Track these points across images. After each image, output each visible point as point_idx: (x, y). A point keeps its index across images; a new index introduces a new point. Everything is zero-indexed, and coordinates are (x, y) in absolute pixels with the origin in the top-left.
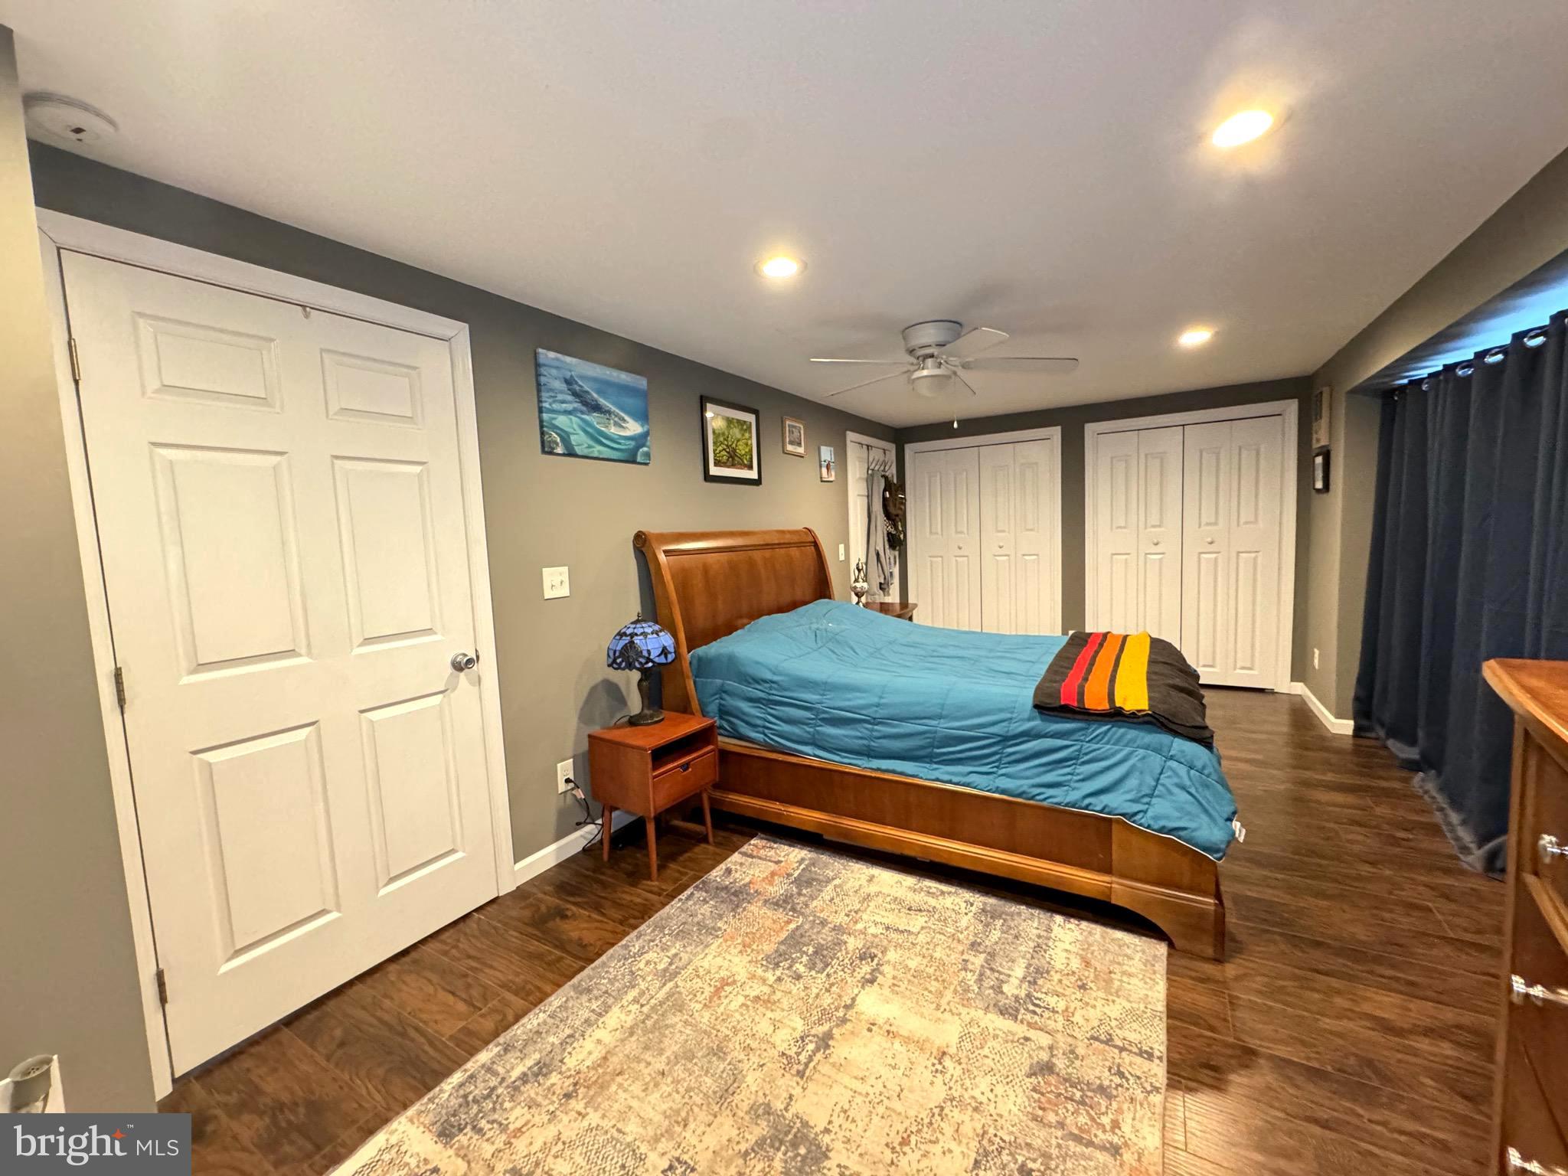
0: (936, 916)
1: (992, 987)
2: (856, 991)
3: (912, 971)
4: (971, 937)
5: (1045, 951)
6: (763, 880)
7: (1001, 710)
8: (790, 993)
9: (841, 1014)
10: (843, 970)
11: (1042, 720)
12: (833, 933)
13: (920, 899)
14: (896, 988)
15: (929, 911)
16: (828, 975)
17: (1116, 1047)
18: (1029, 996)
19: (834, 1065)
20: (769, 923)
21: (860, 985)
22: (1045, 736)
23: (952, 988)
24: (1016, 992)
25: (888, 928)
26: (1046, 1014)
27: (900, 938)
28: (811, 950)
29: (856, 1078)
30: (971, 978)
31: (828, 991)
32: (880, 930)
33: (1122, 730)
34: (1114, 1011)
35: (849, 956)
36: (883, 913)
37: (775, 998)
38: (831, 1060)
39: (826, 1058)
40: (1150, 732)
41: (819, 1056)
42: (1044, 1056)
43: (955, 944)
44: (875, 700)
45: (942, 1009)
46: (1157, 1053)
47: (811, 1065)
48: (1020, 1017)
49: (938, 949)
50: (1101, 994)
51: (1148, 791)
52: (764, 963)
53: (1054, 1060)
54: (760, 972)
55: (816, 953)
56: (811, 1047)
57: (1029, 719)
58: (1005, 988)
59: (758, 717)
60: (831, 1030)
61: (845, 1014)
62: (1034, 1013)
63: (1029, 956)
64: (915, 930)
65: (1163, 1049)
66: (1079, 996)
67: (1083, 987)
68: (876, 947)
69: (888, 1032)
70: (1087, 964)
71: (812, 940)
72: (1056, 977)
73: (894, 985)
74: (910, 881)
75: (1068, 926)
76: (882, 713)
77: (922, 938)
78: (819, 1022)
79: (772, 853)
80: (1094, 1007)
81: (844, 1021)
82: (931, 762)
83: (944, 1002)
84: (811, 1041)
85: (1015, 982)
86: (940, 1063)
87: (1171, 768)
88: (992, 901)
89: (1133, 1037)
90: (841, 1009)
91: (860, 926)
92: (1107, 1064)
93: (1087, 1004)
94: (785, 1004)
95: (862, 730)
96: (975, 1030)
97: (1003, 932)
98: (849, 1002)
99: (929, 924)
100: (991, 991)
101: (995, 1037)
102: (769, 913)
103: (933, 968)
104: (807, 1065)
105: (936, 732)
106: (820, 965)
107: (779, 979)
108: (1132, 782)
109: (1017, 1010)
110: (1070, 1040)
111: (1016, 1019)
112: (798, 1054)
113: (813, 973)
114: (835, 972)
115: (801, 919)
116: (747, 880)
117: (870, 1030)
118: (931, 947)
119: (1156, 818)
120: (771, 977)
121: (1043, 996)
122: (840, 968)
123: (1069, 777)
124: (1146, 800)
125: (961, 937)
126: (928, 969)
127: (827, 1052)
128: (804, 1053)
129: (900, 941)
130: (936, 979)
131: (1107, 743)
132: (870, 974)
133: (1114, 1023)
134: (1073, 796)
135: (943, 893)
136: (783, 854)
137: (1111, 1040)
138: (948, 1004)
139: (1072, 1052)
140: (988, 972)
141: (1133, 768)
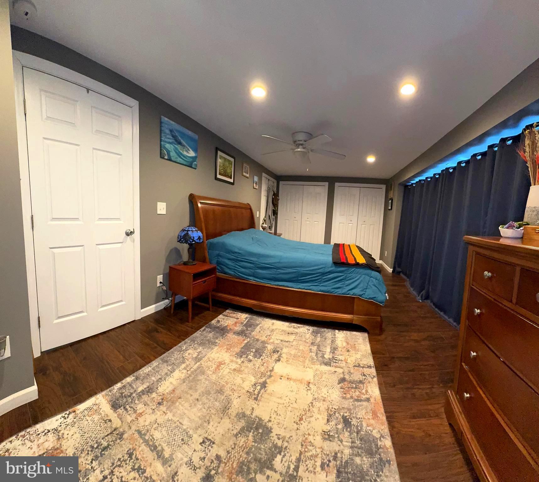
0: (298, 335)
1: (321, 357)
2: (273, 365)
3: (293, 355)
4: (311, 341)
5: (335, 342)
6: (233, 324)
7: (323, 264)
8: (248, 367)
9: (269, 374)
10: (267, 357)
11: (335, 267)
12: (262, 344)
13: (291, 330)
14: (288, 362)
15: (295, 334)
16: (262, 359)
17: (361, 367)
18: (333, 357)
19: (268, 394)
20: (236, 341)
21: (275, 362)
22: (336, 272)
23: (308, 359)
24: (329, 357)
25: (282, 341)
26: (340, 362)
27: (287, 344)
28: (254, 350)
29: (278, 398)
30: (313, 355)
31: (263, 365)
32: (279, 342)
33: (358, 270)
34: (359, 356)
35: (269, 352)
36: (280, 336)
37: (242, 369)
38: (267, 392)
39: (265, 391)
40: (366, 270)
41: (263, 391)
42: (342, 376)
43: (306, 344)
44: (278, 261)
45: (306, 367)
46: (372, 366)
47: (260, 395)
48: (332, 365)
49: (301, 346)
50: (354, 352)
51: (366, 288)
52: (236, 356)
53: (345, 377)
54: (235, 359)
55: (256, 351)
56: (259, 388)
57: (331, 267)
58: (325, 356)
59: (232, 266)
60: (266, 380)
61: (271, 374)
62: (336, 362)
63: (330, 344)
64: (291, 341)
65: (373, 364)
66: (348, 354)
67: (348, 351)
68: (279, 348)
69: (288, 378)
70: (348, 344)
71: (254, 347)
72: (340, 349)
73: (287, 361)
74: (287, 324)
75: (340, 333)
76: (280, 265)
77: (294, 343)
78: (261, 377)
79: (235, 315)
80: (353, 356)
81: (270, 376)
82: (297, 282)
83: (306, 364)
84: (258, 386)
85: (328, 353)
86: (309, 387)
87: (371, 280)
88: (315, 328)
89: (365, 363)
90: (269, 372)
91: (271, 341)
92: (360, 373)
93: (350, 356)
94: (246, 370)
95: (273, 271)
96: (318, 372)
97: (321, 338)
98: (271, 369)
99: (296, 338)
100: (321, 358)
101: (325, 373)
102: (236, 337)
103: (300, 353)
104: (258, 395)
105: (299, 272)
106: (258, 356)
107: (243, 362)
108: (361, 285)
109: (331, 363)
110: (348, 369)
111: (331, 366)
112: (254, 391)
113: (256, 359)
114: (264, 358)
115: (249, 339)
116: (226, 325)
117: (281, 379)
118: (298, 346)
119: (368, 295)
120: (239, 361)
121: (337, 356)
122: (266, 357)
123: (343, 285)
124: (365, 290)
125: (308, 341)
126: (298, 354)
127: (266, 389)
128: (256, 390)
129: (287, 345)
130: (302, 357)
131: (354, 274)
132: (278, 358)
133: (359, 360)
134: (344, 291)
135: (299, 327)
136: (239, 316)
137: (360, 365)
138: (308, 365)
139: (350, 372)
140: (319, 352)
141: (361, 281)
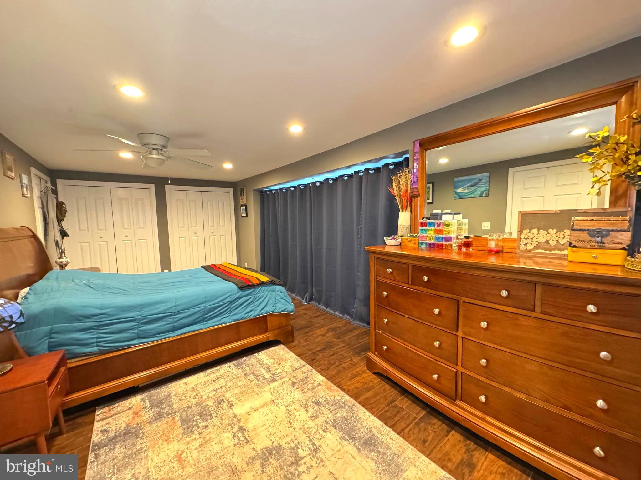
0: (225, 376)
1: (263, 379)
2: (231, 411)
3: (239, 393)
4: (242, 374)
5: (263, 363)
6: (134, 418)
7: (227, 293)
8: (210, 432)
10: (218, 411)
12: (198, 407)
13: (212, 377)
14: (241, 401)
15: (221, 377)
16: (216, 417)
17: (298, 369)
18: (272, 374)
20: (164, 426)
21: (230, 409)
22: (244, 297)
23: (255, 387)
24: (269, 376)
25: (215, 391)
26: (280, 374)
27: (223, 389)
28: (198, 417)
29: (262, 426)
30: (256, 382)
31: (222, 420)
32: (213, 393)
33: (264, 288)
34: (290, 363)
35: (215, 406)
36: (207, 388)
38: (251, 430)
39: (248, 432)
42: (291, 382)
43: (241, 379)
44: (173, 304)
45: (259, 394)
46: (305, 364)
47: (247, 437)
48: (277, 380)
49: (238, 383)
50: (284, 362)
53: (293, 381)
56: (240, 434)
57: (238, 293)
58: (266, 377)
60: (239, 426)
61: (237, 419)
62: (278, 376)
63: (261, 367)
64: (224, 384)
66: (281, 366)
67: (279, 364)
68: (219, 397)
69: (254, 410)
70: (274, 359)
71: (194, 415)
72: (272, 366)
73: (239, 400)
74: (201, 375)
75: (260, 355)
76: (178, 309)
77: (229, 384)
78: (233, 428)
79: (119, 408)
80: (286, 366)
81: (239, 420)
83: (257, 392)
85: (266, 374)
86: (275, 403)
88: (234, 362)
89: (299, 365)
90: (234, 419)
92: (301, 373)
93: (284, 366)
94: (213, 436)
95: (168, 320)
96: (272, 390)
97: (248, 367)
98: (233, 415)
99: (226, 380)
101: (278, 387)
102: (159, 424)
103: (244, 388)
104: (246, 439)
105: (205, 309)
106: (209, 417)
107: (200, 434)
109: (274, 379)
110: (290, 375)
111: (277, 381)
112: (239, 440)
113: (210, 421)
114: (217, 414)
115: (178, 414)
116: (124, 425)
117: (249, 415)
118: (235, 384)
119: (279, 309)
121: (275, 372)
123: (253, 307)
124: (275, 305)
125: (239, 376)
127: (246, 430)
128: (240, 438)
130: (248, 389)
131: (261, 293)
132: (229, 404)
133: (293, 365)
137: (296, 369)
138: (259, 391)
139: (294, 376)
140: (258, 377)
